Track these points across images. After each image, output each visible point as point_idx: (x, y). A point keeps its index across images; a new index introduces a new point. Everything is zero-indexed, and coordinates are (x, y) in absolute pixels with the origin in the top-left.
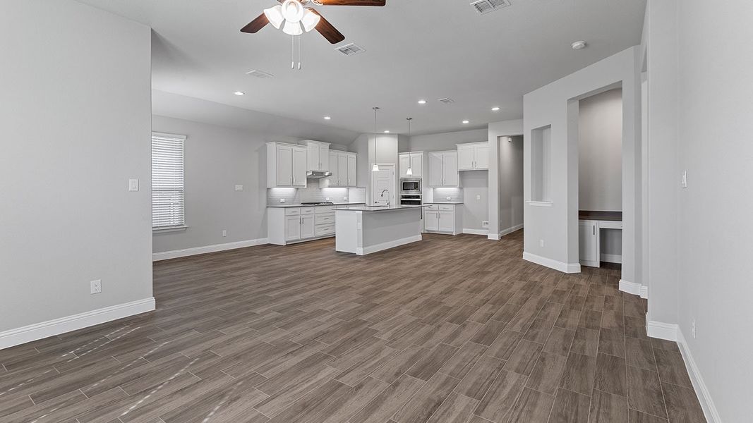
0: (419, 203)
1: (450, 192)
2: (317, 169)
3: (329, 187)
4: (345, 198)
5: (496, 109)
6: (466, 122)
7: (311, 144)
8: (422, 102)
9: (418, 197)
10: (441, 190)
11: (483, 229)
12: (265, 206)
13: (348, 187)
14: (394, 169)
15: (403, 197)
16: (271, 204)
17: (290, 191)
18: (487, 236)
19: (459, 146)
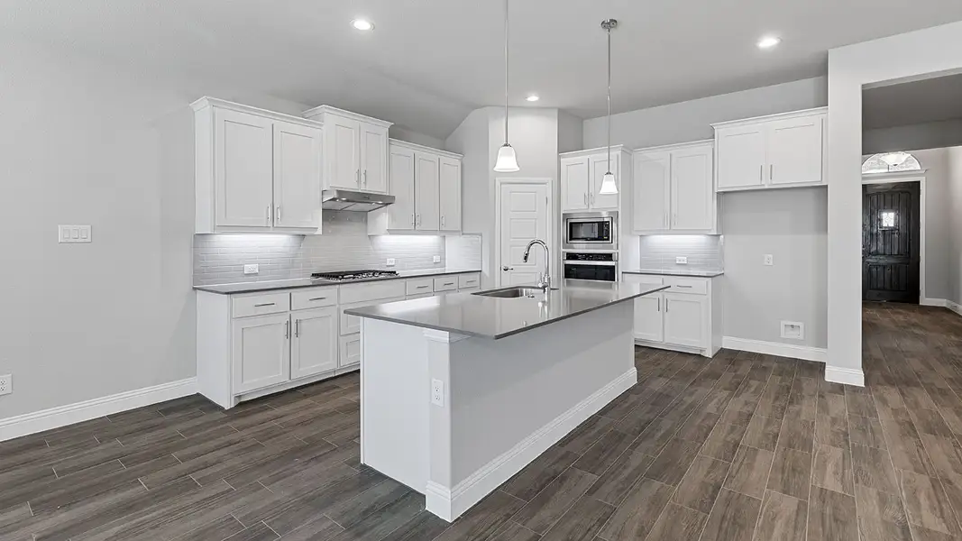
0: (611, 272)
1: (684, 244)
2: (351, 185)
3: (391, 232)
4: (436, 259)
7: (332, 119)
9: (609, 257)
10: (660, 241)
11: (785, 341)
12: (188, 285)
13: (443, 233)
14: (548, 191)
16: (204, 278)
17: (277, 243)
18: (822, 365)
19: (718, 129)
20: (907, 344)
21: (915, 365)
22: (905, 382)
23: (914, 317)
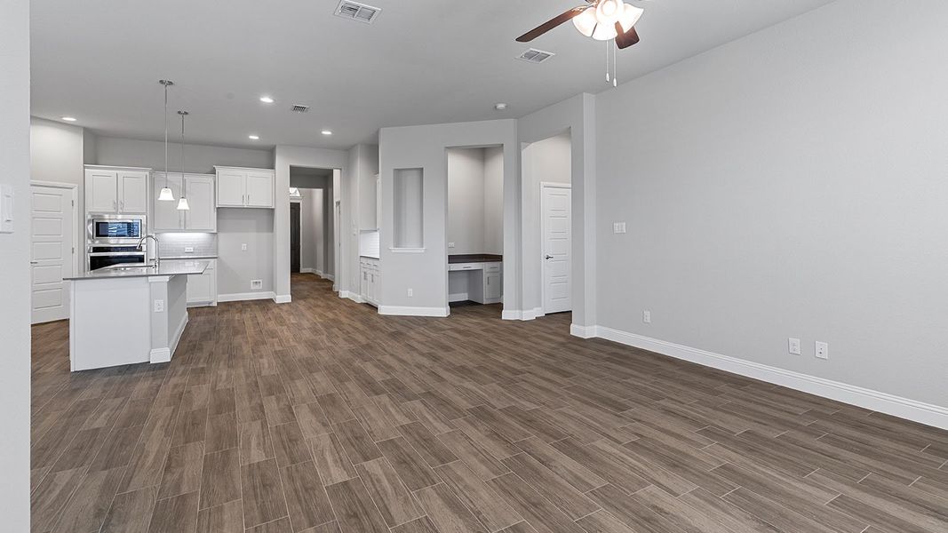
0: (141, 259)
1: (192, 239)
5: (327, 133)
6: (254, 137)
8: (267, 100)
11: (252, 291)
15: (96, 250)
19: (218, 169)
20: (301, 287)
21: (306, 293)
22: (304, 298)
23: (300, 278)
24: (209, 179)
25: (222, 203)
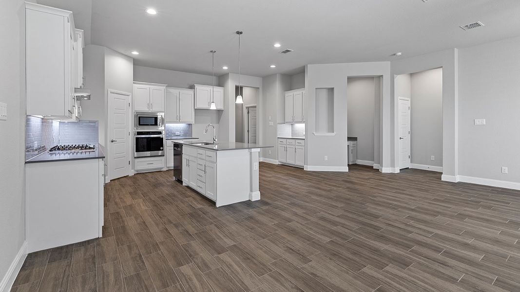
9: (160, 133)
14: (130, 99)
15: (139, 133)
19: (197, 86)
24: (191, 92)
25: (198, 106)
